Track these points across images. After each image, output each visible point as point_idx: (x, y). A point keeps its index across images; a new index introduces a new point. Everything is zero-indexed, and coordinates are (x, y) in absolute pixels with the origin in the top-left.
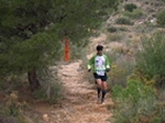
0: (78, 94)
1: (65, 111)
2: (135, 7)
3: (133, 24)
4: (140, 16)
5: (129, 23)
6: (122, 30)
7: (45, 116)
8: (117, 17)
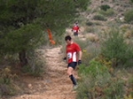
0: (56, 71)
1: (45, 82)
2: (109, 7)
3: (106, 20)
4: (112, 14)
5: (103, 20)
6: (97, 24)
7: (30, 85)
8: (94, 14)
